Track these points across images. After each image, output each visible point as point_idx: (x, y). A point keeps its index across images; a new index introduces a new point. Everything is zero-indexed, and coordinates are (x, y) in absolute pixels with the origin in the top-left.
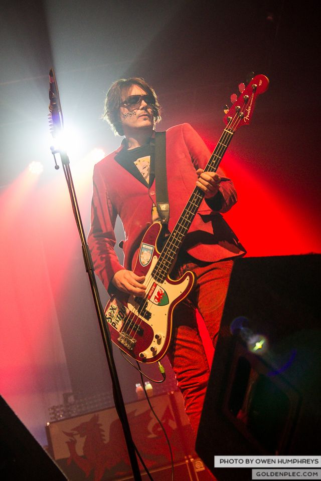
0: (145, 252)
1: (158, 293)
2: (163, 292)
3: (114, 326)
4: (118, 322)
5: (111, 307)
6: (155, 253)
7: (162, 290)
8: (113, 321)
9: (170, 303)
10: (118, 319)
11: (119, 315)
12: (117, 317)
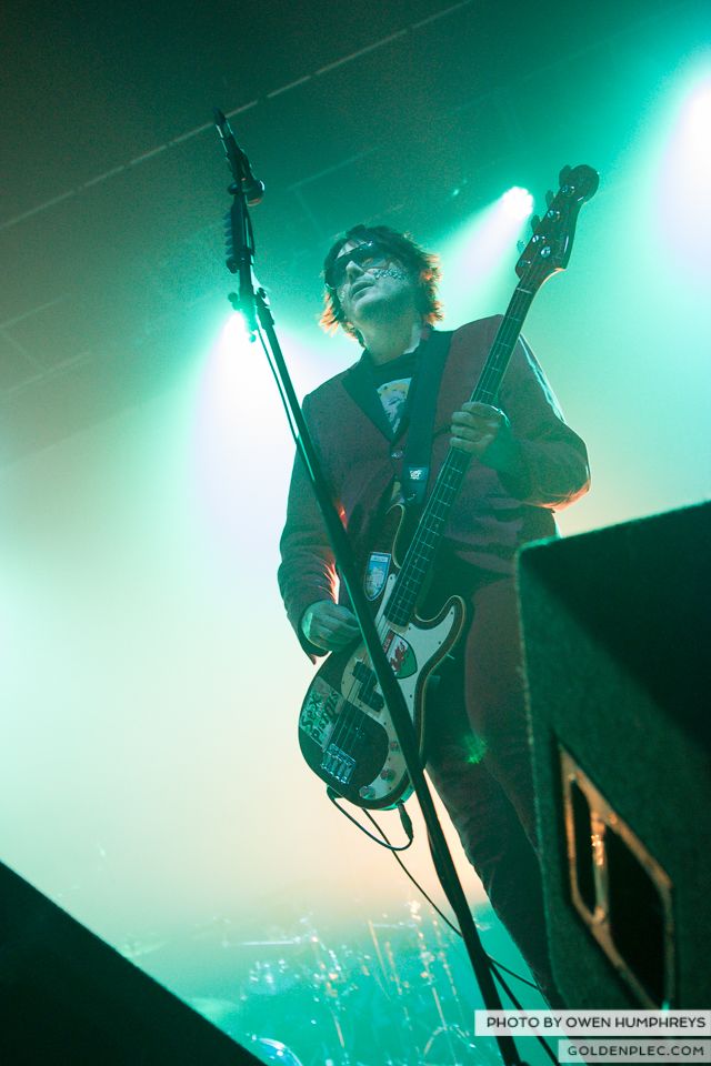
0: (375, 569)
1: (397, 651)
2: (406, 646)
3: (317, 738)
4: (324, 727)
5: (311, 700)
6: (392, 569)
7: (405, 644)
8: (315, 727)
9: (420, 668)
10: (323, 722)
11: (327, 711)
12: (323, 717)
